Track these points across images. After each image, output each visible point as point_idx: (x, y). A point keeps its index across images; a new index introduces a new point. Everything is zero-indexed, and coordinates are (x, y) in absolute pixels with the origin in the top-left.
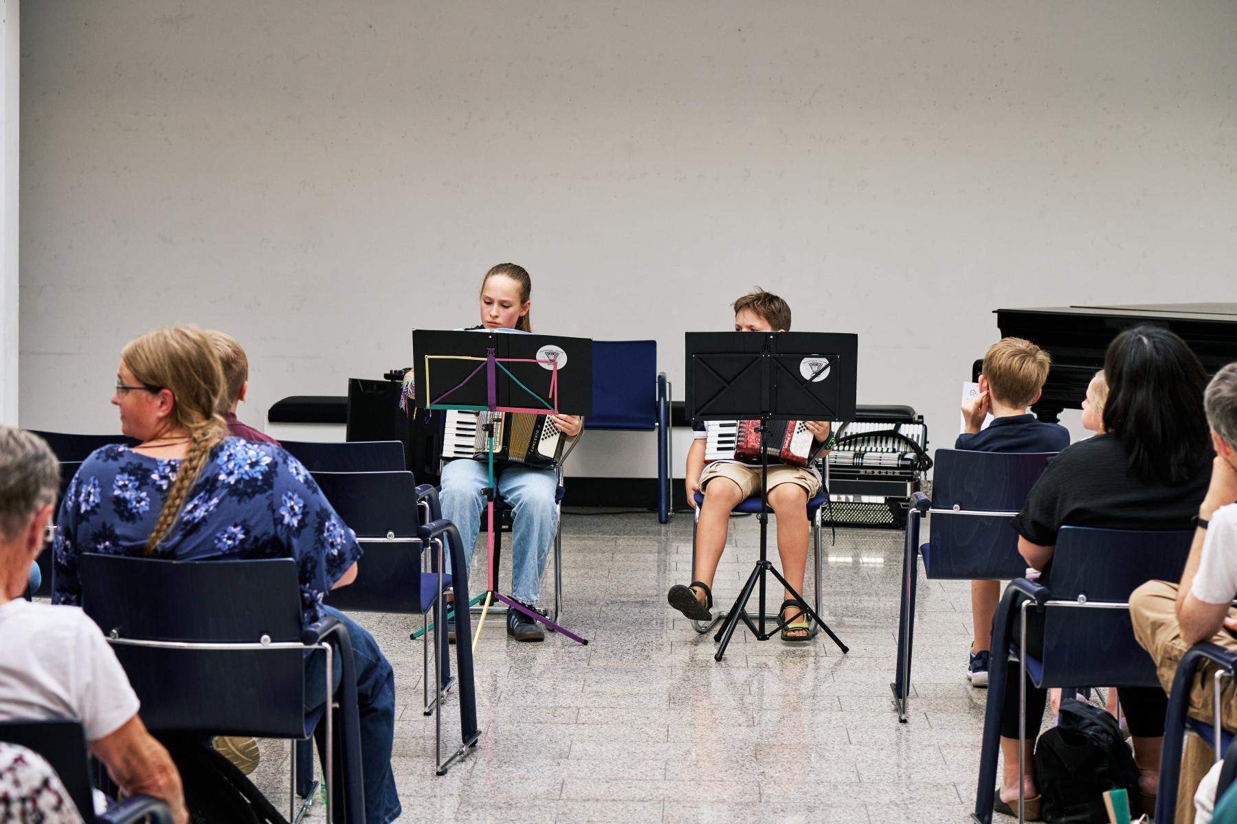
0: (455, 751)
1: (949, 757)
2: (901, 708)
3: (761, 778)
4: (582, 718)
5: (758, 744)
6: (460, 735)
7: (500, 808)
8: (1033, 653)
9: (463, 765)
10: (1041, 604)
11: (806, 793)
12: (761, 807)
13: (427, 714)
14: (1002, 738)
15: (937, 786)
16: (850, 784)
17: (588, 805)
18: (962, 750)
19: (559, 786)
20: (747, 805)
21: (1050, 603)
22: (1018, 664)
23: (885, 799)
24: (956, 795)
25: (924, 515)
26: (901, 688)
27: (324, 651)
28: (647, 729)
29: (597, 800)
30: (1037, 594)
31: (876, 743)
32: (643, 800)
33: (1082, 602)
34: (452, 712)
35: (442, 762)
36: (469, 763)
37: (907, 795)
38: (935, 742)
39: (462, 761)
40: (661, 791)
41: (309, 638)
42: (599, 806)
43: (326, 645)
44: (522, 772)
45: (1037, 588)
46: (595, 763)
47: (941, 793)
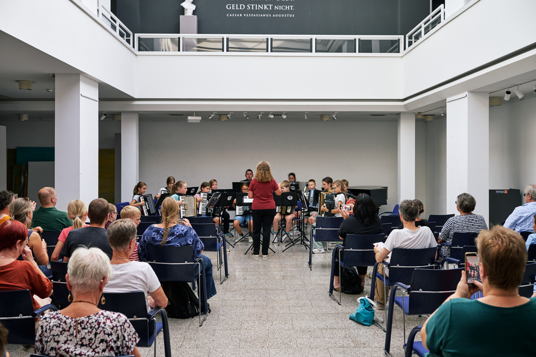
0: (224, 278)
1: (321, 278)
2: (311, 268)
3: (285, 283)
4: (248, 270)
5: (283, 276)
6: (225, 275)
7: (234, 292)
8: (342, 260)
9: (226, 282)
10: (343, 250)
11: (294, 287)
12: (285, 290)
13: (218, 270)
14: (335, 276)
15: (320, 285)
16: (303, 285)
17: (251, 290)
18: (324, 276)
19: (245, 286)
20: (283, 290)
21: (345, 250)
22: (338, 262)
23: (310, 288)
24: (324, 287)
25: (314, 229)
26: (310, 263)
27: (198, 264)
28: (261, 273)
29: (253, 289)
30: (342, 248)
31: (306, 275)
32: (262, 289)
33: (351, 250)
34: (223, 269)
35: (222, 281)
36: (227, 281)
37: (314, 287)
38: (318, 275)
39: (225, 281)
40: (265, 287)
41: (195, 262)
42: (253, 291)
43: (199, 263)
44: (237, 283)
45: (342, 247)
46: (252, 280)
47: (321, 286)
